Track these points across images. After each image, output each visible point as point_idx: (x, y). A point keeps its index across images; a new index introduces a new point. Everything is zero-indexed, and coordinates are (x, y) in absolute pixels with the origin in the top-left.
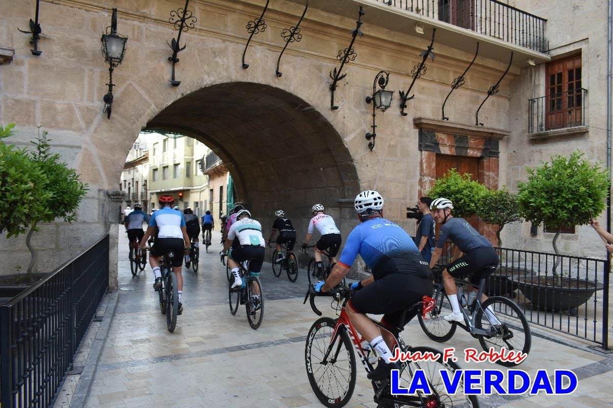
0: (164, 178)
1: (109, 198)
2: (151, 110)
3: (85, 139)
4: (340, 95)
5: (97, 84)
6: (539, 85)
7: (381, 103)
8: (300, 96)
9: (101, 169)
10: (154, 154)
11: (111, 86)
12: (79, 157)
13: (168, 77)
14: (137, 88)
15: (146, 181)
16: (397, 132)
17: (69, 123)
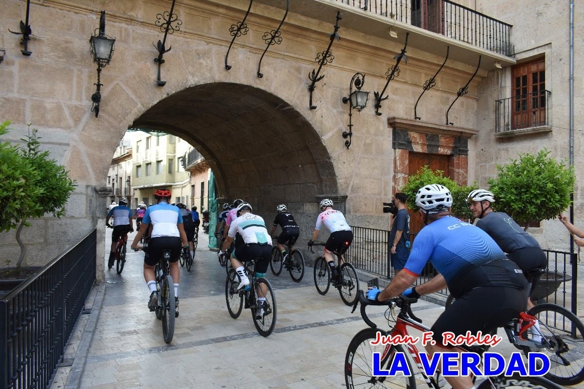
0: (147, 175)
1: (96, 194)
2: (138, 109)
3: (73, 137)
4: (318, 96)
5: (85, 84)
6: (505, 87)
7: (357, 103)
8: (280, 96)
9: (88, 165)
10: (137, 151)
11: (99, 85)
12: (68, 154)
13: (154, 77)
14: (124, 87)
15: (129, 177)
16: (372, 131)
17: (58, 121)
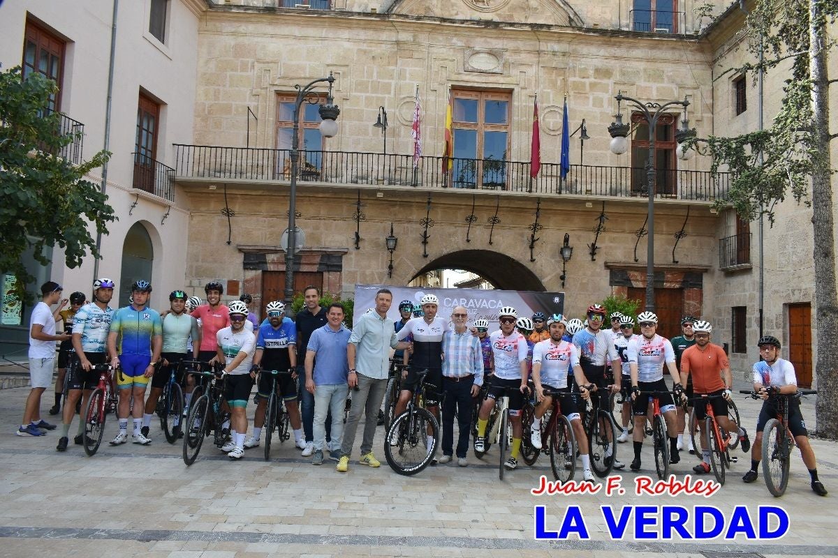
2: (414, 272)
4: (538, 251)
5: (385, 260)
6: (732, 226)
7: (564, 255)
8: (506, 254)
11: (391, 261)
13: (422, 252)
14: (405, 260)
16: (589, 273)
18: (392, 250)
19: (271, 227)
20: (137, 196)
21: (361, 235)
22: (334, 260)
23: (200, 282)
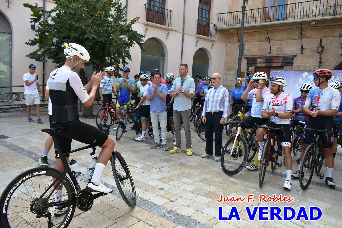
2: (334, 64)
14: (330, 58)
18: (321, 53)
19: (260, 46)
20: (198, 38)
21: (304, 47)
22: (289, 60)
23: (229, 73)
